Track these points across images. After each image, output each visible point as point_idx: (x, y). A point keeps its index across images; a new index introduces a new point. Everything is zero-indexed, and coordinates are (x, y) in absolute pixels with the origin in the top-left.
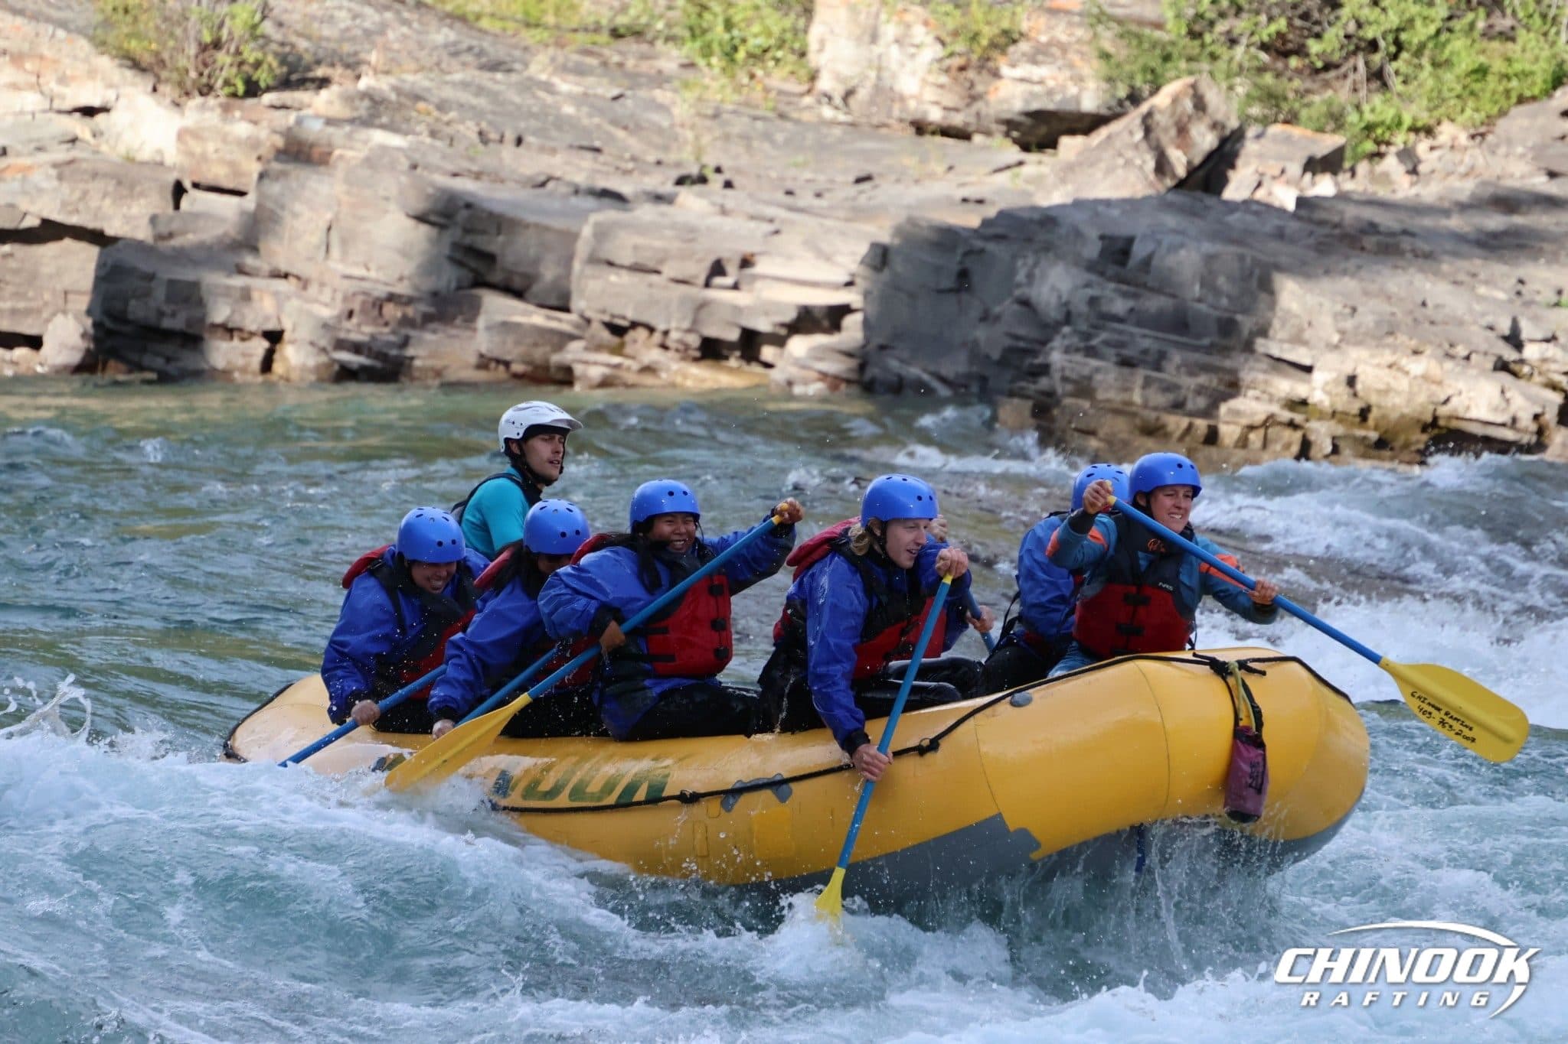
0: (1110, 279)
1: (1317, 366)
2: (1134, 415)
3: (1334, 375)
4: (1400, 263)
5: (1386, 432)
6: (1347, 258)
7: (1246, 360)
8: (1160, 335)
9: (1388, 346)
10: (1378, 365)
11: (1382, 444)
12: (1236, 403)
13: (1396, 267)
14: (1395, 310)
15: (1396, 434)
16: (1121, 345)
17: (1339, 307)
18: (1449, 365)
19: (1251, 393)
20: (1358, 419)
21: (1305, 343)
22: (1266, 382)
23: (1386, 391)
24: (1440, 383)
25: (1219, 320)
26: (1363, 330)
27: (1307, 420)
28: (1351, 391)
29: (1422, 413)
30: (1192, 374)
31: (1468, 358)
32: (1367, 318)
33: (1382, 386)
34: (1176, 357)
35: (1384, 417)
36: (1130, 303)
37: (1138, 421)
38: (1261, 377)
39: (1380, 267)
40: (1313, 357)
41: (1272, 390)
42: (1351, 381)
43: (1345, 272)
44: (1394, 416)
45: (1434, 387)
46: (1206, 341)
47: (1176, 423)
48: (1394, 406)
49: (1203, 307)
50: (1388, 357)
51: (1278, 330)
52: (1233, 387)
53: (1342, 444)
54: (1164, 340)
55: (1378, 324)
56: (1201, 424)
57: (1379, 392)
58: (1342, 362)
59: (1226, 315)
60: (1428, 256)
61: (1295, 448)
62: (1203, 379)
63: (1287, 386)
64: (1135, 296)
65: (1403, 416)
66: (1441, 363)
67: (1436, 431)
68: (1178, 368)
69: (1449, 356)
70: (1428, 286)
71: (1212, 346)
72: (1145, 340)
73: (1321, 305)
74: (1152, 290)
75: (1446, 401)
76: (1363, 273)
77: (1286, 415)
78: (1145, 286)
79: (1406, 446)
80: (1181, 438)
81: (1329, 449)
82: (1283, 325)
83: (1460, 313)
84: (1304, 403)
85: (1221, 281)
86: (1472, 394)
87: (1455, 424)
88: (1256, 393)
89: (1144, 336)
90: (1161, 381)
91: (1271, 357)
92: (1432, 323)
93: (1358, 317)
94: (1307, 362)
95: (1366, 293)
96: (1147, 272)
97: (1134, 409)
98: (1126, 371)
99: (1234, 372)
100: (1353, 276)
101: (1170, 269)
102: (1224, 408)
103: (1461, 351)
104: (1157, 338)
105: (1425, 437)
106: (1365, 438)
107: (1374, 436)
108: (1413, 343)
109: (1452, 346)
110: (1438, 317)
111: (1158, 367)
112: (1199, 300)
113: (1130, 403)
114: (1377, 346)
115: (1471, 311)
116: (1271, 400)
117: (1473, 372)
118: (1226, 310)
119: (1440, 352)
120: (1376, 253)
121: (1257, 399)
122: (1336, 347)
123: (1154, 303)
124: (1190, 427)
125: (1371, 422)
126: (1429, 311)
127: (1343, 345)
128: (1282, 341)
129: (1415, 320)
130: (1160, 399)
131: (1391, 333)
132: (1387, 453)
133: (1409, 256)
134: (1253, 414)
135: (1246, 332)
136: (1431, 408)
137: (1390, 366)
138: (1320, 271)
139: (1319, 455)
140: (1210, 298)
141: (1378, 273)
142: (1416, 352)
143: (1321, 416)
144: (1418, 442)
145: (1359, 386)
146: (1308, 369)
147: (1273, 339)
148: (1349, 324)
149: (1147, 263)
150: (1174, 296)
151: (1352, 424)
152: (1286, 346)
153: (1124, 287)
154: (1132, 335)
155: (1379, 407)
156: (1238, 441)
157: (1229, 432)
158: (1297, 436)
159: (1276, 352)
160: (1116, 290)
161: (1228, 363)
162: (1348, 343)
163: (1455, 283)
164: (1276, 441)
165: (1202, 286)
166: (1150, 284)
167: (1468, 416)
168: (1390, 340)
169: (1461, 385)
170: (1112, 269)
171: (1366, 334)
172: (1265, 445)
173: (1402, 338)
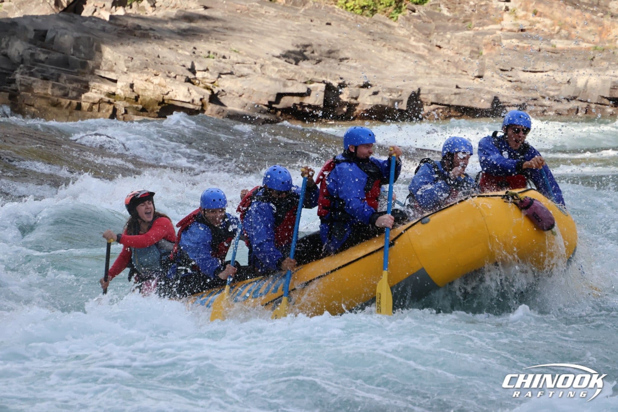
0: (38, 46)
1: (119, 80)
2: (49, 98)
3: (125, 83)
4: (149, 41)
5: (145, 105)
6: (129, 39)
7: (92, 77)
8: (58, 68)
9: (144, 73)
10: (142, 80)
11: (144, 110)
12: (88, 94)
13: (148, 42)
14: (148, 59)
15: (149, 106)
16: (44, 72)
17: (126, 58)
18: (168, 80)
19: (93, 90)
20: (134, 101)
21: (114, 71)
22: (99, 86)
23: (145, 90)
24: (165, 87)
25: (81, 62)
26: (135, 66)
27: (115, 101)
28: (132, 90)
29: (158, 98)
30: (70, 83)
31: (175, 77)
32: (137, 62)
33: (143, 88)
34: (64, 76)
35: (144, 100)
36: (46, 56)
37: (50, 101)
38: (97, 84)
39: (142, 42)
40: (117, 76)
41: (102, 89)
42: (132, 86)
43: (128, 44)
44: (148, 99)
45: (162, 88)
46: (76, 70)
47: (65, 102)
48: (148, 95)
49: (74, 57)
50: (145, 77)
51: (104, 66)
52: (87, 88)
53: (128, 110)
54: (59, 70)
55: (141, 64)
56: (75, 102)
57: (142, 90)
58: (128, 79)
59: (84, 60)
60: (160, 38)
61: (111, 112)
62: (75, 85)
63: (107, 87)
64: (48, 53)
65: (151, 99)
66: (165, 79)
67: (164, 105)
68: (65, 81)
69: (169, 77)
70: (160, 49)
71: (78, 72)
72: (52, 70)
73: (120, 57)
74: (55, 51)
75: (167, 94)
76: (135, 45)
77: (107, 99)
78: (52, 49)
79: (153, 110)
80: (67, 108)
81: (123, 112)
82: (106, 64)
83: (172, 60)
84: (114, 94)
85: (81, 47)
86: (177, 91)
87: (171, 102)
88: (96, 90)
89: (52, 68)
90: (58, 85)
91: (101, 77)
92: (162, 64)
93: (133, 62)
94: (115, 78)
95: (137, 52)
96: (53, 44)
97: (48, 96)
98: (45, 81)
99: (87, 82)
100: (131, 46)
101: (62, 43)
102: (83, 96)
103: (173, 75)
104: (56, 69)
105: (160, 107)
106: (137, 107)
107: (140, 107)
108: (155, 72)
109: (169, 73)
110: (164, 62)
111: (58, 81)
112: (73, 55)
113: (47, 94)
114: (141, 73)
115: (176, 59)
116: (101, 93)
117: (177, 82)
118: (83, 59)
119: (165, 75)
120: (140, 37)
121: (96, 92)
122: (126, 73)
123: (55, 56)
124: (70, 103)
125: (139, 101)
126: (160, 59)
127: (128, 72)
128: (105, 70)
129: (155, 63)
130: (58, 92)
131: (147, 68)
132: (145, 113)
133: (153, 38)
134: (95, 98)
135: (91, 67)
136: (162, 96)
137: (146, 81)
138: (119, 44)
139: (120, 114)
140: (77, 54)
141: (141, 44)
142: (156, 75)
143: (120, 99)
144: (157, 109)
145: (135, 88)
146: (115, 81)
147: (101, 70)
148: (130, 64)
149: (53, 40)
150: (63, 53)
151: (132, 102)
152: (107, 72)
153: (44, 50)
154: (47, 68)
155: (142, 96)
156: (89, 108)
157: (85, 105)
158: (112, 106)
159: (103, 75)
160: (41, 51)
161: (84, 79)
162: (130, 71)
163: (170, 48)
164: (103, 109)
165: (74, 49)
166: (54, 48)
167: (176, 99)
168: (146, 70)
169: (173, 88)
170: (39, 42)
171: (137, 68)
172: (99, 111)
173: (150, 70)
